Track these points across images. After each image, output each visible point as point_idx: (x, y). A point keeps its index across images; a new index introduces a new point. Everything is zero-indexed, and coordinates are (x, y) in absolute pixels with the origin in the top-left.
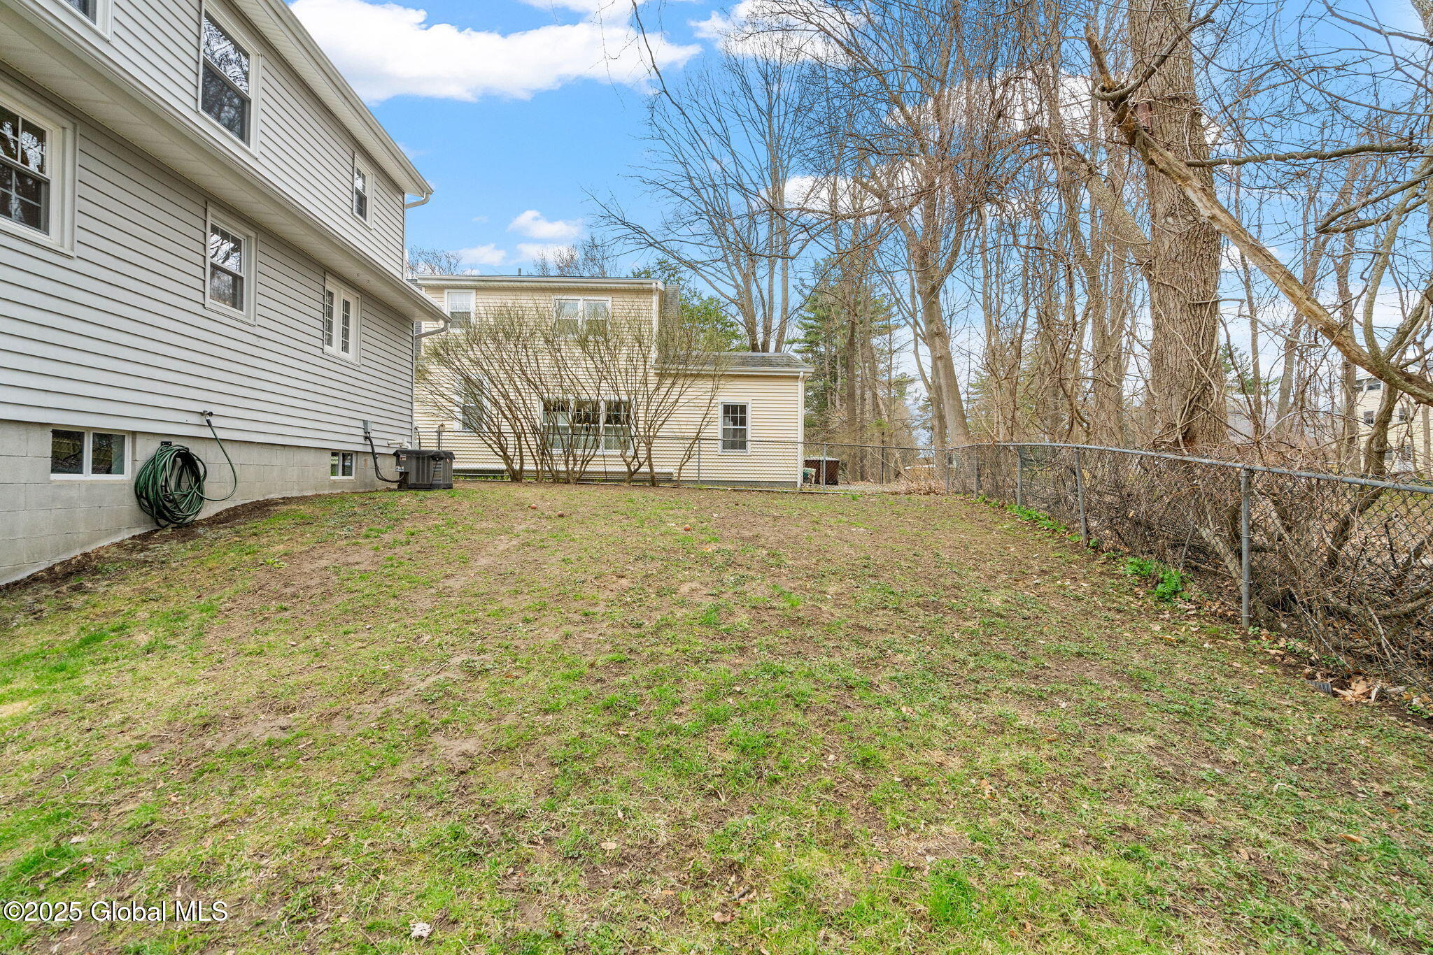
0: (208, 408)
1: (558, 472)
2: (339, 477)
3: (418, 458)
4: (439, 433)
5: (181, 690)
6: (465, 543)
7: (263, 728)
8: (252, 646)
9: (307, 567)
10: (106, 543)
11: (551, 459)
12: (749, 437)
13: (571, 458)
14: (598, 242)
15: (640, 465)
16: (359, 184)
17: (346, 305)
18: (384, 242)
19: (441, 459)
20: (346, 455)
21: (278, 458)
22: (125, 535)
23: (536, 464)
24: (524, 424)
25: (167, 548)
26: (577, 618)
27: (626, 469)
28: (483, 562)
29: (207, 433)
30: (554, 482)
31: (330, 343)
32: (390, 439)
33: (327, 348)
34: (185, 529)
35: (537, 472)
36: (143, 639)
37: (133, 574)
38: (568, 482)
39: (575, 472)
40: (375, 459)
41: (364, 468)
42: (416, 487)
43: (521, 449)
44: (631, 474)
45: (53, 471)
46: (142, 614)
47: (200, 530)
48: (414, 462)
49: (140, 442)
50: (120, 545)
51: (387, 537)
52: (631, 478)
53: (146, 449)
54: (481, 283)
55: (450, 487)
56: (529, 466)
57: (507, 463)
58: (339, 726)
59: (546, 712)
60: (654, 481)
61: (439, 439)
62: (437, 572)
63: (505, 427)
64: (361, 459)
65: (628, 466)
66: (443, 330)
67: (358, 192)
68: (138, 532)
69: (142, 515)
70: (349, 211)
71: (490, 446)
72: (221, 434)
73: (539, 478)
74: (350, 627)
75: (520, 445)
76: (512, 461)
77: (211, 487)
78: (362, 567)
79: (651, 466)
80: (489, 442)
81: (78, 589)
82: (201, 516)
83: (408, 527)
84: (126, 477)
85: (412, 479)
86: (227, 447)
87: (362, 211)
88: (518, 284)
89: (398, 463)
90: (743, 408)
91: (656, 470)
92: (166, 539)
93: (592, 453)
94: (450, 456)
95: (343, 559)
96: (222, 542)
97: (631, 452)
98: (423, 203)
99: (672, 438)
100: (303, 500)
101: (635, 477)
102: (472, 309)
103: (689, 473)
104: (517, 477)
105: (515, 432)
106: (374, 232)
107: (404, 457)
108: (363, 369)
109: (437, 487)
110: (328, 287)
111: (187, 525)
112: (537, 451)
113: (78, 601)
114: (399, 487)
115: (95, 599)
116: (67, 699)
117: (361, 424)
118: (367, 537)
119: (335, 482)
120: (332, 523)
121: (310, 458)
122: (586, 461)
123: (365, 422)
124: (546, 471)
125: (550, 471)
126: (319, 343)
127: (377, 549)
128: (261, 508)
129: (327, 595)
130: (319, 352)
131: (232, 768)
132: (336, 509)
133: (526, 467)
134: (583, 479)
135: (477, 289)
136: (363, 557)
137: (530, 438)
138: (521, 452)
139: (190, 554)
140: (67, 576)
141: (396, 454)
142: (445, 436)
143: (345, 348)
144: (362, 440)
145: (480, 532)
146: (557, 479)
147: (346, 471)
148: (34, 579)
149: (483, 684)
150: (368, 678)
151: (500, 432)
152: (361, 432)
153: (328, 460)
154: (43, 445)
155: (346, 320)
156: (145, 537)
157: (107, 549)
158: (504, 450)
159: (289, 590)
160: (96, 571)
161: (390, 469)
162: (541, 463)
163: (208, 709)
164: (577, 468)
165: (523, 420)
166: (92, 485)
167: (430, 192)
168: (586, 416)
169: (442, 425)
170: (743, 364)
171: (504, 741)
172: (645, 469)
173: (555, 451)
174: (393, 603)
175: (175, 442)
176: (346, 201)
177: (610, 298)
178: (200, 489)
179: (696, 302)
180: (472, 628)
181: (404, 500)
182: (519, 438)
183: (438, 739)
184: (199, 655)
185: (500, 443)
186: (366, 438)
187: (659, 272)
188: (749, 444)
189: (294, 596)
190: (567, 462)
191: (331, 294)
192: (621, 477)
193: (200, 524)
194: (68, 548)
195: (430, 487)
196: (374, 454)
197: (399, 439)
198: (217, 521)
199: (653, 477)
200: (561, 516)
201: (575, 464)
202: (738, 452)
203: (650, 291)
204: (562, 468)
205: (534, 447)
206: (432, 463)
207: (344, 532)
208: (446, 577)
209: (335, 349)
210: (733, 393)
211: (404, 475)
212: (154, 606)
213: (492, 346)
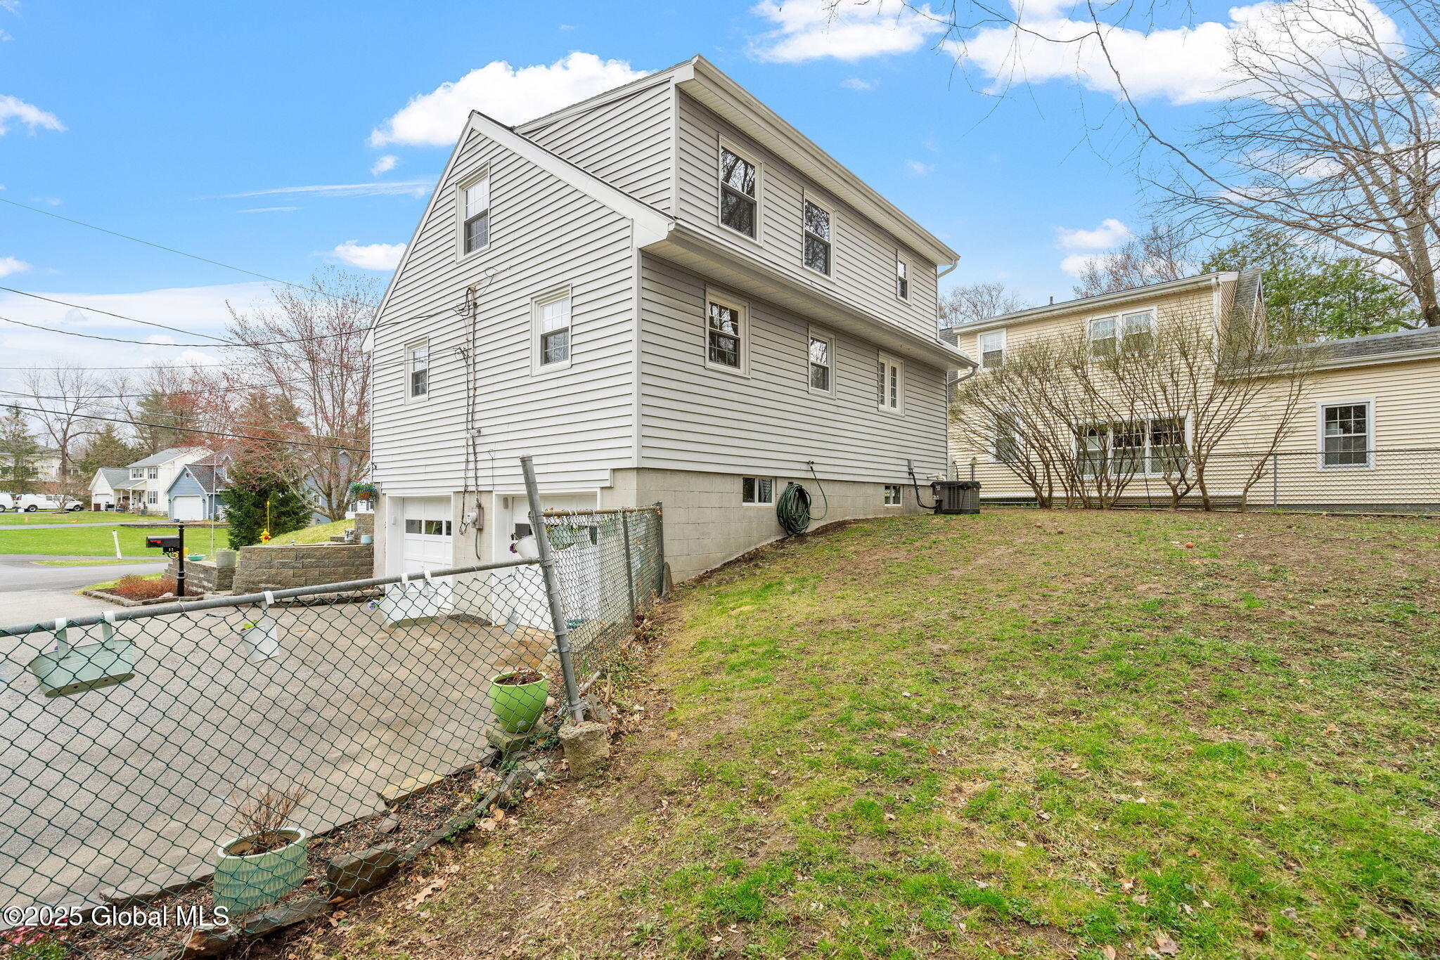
0: (812, 459)
1: (1089, 498)
2: (891, 505)
3: (950, 488)
4: (973, 466)
5: (809, 608)
6: (971, 549)
7: (845, 625)
8: (839, 594)
9: (867, 559)
10: (765, 543)
11: (1082, 485)
12: (1372, 445)
13: (1104, 484)
14: (1162, 230)
15: (1189, 489)
16: (901, 273)
17: (894, 370)
18: (921, 312)
19: (968, 488)
20: (896, 488)
21: (851, 491)
22: (773, 540)
23: (1066, 490)
24: (1053, 452)
25: (792, 547)
26: (1036, 597)
27: (1170, 493)
28: (981, 562)
29: (811, 475)
30: (1086, 507)
31: (882, 402)
32: (929, 473)
33: (881, 406)
34: (801, 537)
35: (1067, 498)
36: (790, 588)
37: (779, 560)
38: (1101, 508)
39: (1110, 498)
40: (917, 489)
41: (907, 496)
42: (947, 512)
43: (1049, 476)
44: (1177, 498)
45: (744, 501)
46: (787, 579)
47: (809, 538)
48: (946, 492)
49: (779, 482)
50: (771, 545)
51: (917, 544)
52: (1177, 502)
53: (781, 487)
54: (1011, 321)
55: (978, 512)
56: (1059, 493)
57: (1036, 491)
58: (879, 630)
59: (994, 640)
60: (1207, 505)
61: (973, 471)
62: (947, 566)
63: (1034, 456)
64: (907, 490)
65: (1174, 489)
66: (971, 375)
67: (900, 279)
68: (779, 538)
69: (780, 528)
70: (893, 297)
71: (1019, 475)
72: (819, 476)
73: (1069, 504)
74: (889, 590)
75: (1048, 472)
76: (1041, 488)
77: (815, 511)
78: (899, 561)
79: (1203, 489)
80: (1018, 471)
81: (756, 565)
82: (809, 530)
83: (933, 537)
84: (772, 505)
85: (945, 506)
86: (822, 484)
87: (904, 294)
88: (1048, 314)
89: (934, 493)
90: (1361, 410)
91: (1211, 493)
92: (792, 543)
93: (1128, 477)
94: (976, 486)
95: (888, 556)
96: (821, 544)
97: (1177, 475)
98: (952, 269)
99: (1234, 455)
100: (867, 521)
101: (1182, 501)
102: (1004, 347)
103: (1261, 493)
104: (1045, 503)
105: (1043, 461)
106: (913, 307)
107: (938, 488)
108: (907, 419)
109: (966, 512)
110: (881, 360)
111: (802, 535)
112: (1067, 478)
113: (758, 571)
114: (936, 513)
115: (765, 571)
116: (765, 607)
117: (906, 463)
118: (904, 543)
119: (888, 509)
120: (883, 535)
121: (870, 490)
122: (1121, 485)
123: (909, 461)
124: (1076, 498)
125: (1081, 497)
126: (875, 404)
127: (909, 551)
128: (841, 526)
129: (877, 574)
130: (875, 411)
131: (833, 638)
132: (887, 526)
133: (1055, 494)
134: (1118, 505)
135: (1008, 327)
136: (901, 555)
137: (1059, 465)
138: (1049, 480)
139: (805, 551)
140: (751, 560)
141: (933, 486)
142: (977, 468)
143: (894, 404)
144: (906, 475)
145: (985, 543)
146: (1088, 504)
147: (896, 500)
148: (737, 560)
149: (960, 623)
150: (896, 613)
151: (1028, 461)
152: (906, 469)
153: (883, 492)
154: (738, 486)
155: (894, 383)
156: (782, 541)
157: (766, 546)
158: (1032, 479)
159: (857, 571)
160: (762, 558)
161: (928, 498)
162: (1072, 490)
163: (823, 615)
164: (1111, 494)
165: (1051, 448)
166: (759, 509)
167: (957, 258)
168: (1128, 438)
169: (974, 459)
170: (1359, 353)
171: (964, 647)
172: (1195, 492)
173: (1086, 477)
174: (915, 580)
175: (796, 482)
176: (892, 288)
177: (1155, 308)
178: (808, 512)
179: (1315, 271)
180: (961, 597)
181: (934, 521)
182: (1047, 466)
183: (929, 642)
184: (815, 596)
185: (1029, 472)
186: (910, 473)
187: (1252, 247)
188: (1371, 458)
189: (860, 573)
190: (1099, 488)
191: (883, 364)
192: (1166, 502)
193: (808, 535)
194: (750, 545)
195: (959, 512)
196: (915, 486)
197: (935, 473)
198: (818, 533)
199: (1206, 501)
200: (1061, 533)
201: (1109, 489)
202: (1353, 467)
203: (1209, 289)
204: (1095, 494)
205: (1063, 474)
206: (961, 492)
207: (891, 540)
208: (952, 569)
209: (886, 407)
210: (1342, 392)
211: (939, 502)
212: (791, 575)
213: (1019, 382)
